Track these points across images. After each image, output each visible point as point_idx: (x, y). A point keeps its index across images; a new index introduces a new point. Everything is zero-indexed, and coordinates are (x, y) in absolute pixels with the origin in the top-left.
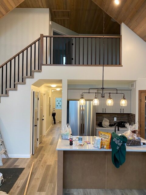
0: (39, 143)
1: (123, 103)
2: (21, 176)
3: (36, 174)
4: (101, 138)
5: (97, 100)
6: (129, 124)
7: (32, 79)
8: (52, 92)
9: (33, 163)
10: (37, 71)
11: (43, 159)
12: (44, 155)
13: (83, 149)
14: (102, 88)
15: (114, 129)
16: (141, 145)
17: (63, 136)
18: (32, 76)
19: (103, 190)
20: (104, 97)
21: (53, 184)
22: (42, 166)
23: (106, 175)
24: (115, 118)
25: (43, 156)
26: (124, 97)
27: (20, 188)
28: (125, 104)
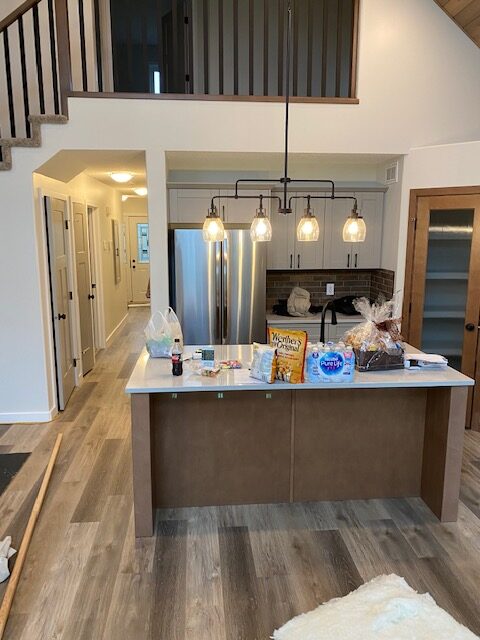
0: (81, 374)
1: (353, 230)
2: (19, 478)
3: (71, 468)
4: (273, 350)
5: (266, 223)
6: (367, 302)
7: (33, 149)
8: (122, 205)
9: (60, 435)
10: (51, 120)
11: (94, 423)
12: (98, 409)
13: (218, 385)
14: (282, 180)
15: (320, 321)
16: (403, 367)
17: (153, 347)
18: (32, 138)
19: (281, 506)
20: (289, 211)
21: (123, 497)
22: (89, 444)
23: (292, 461)
24: (328, 285)
25: (95, 414)
26: (354, 211)
27: (13, 515)
28: (356, 236)
